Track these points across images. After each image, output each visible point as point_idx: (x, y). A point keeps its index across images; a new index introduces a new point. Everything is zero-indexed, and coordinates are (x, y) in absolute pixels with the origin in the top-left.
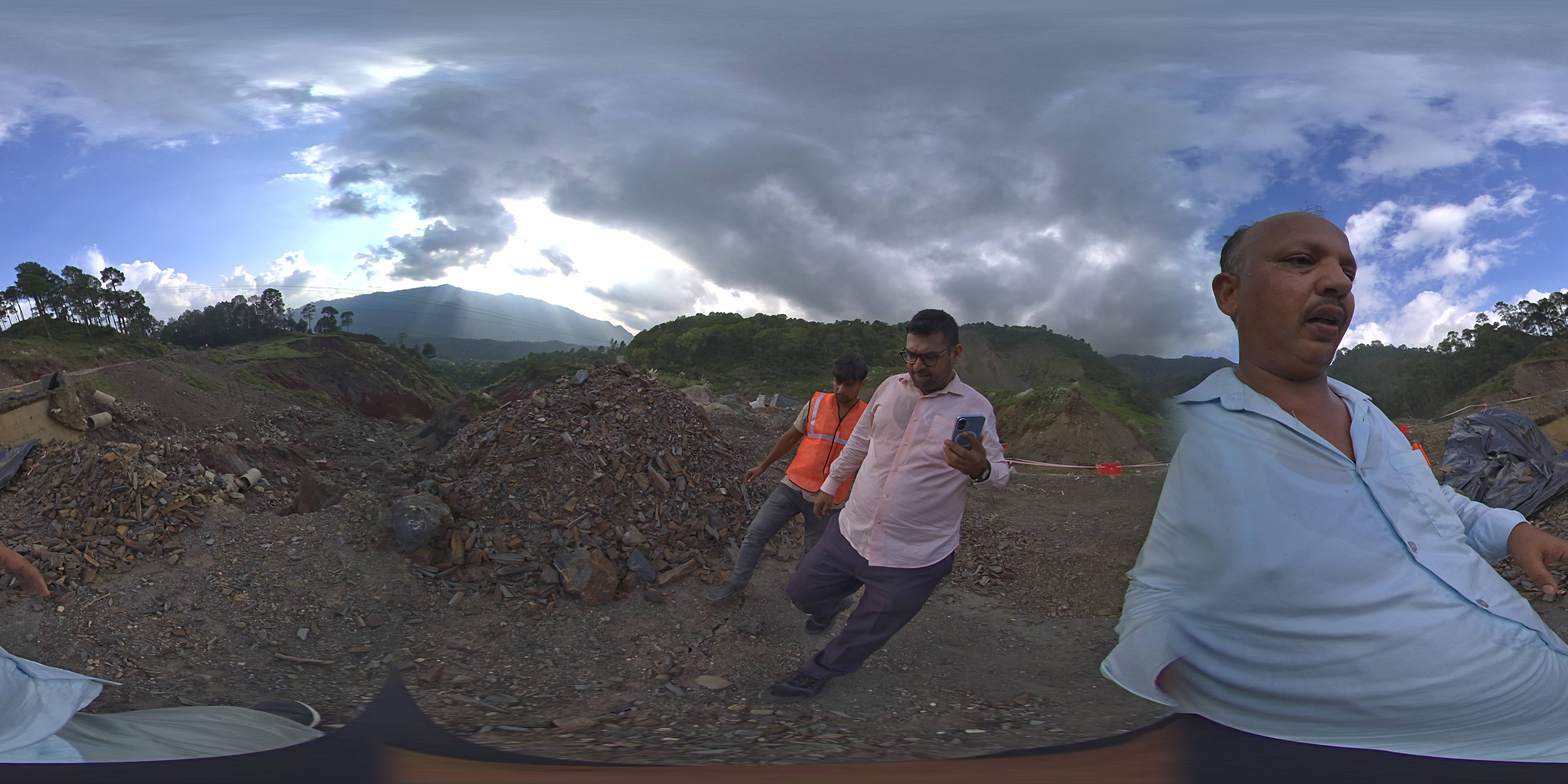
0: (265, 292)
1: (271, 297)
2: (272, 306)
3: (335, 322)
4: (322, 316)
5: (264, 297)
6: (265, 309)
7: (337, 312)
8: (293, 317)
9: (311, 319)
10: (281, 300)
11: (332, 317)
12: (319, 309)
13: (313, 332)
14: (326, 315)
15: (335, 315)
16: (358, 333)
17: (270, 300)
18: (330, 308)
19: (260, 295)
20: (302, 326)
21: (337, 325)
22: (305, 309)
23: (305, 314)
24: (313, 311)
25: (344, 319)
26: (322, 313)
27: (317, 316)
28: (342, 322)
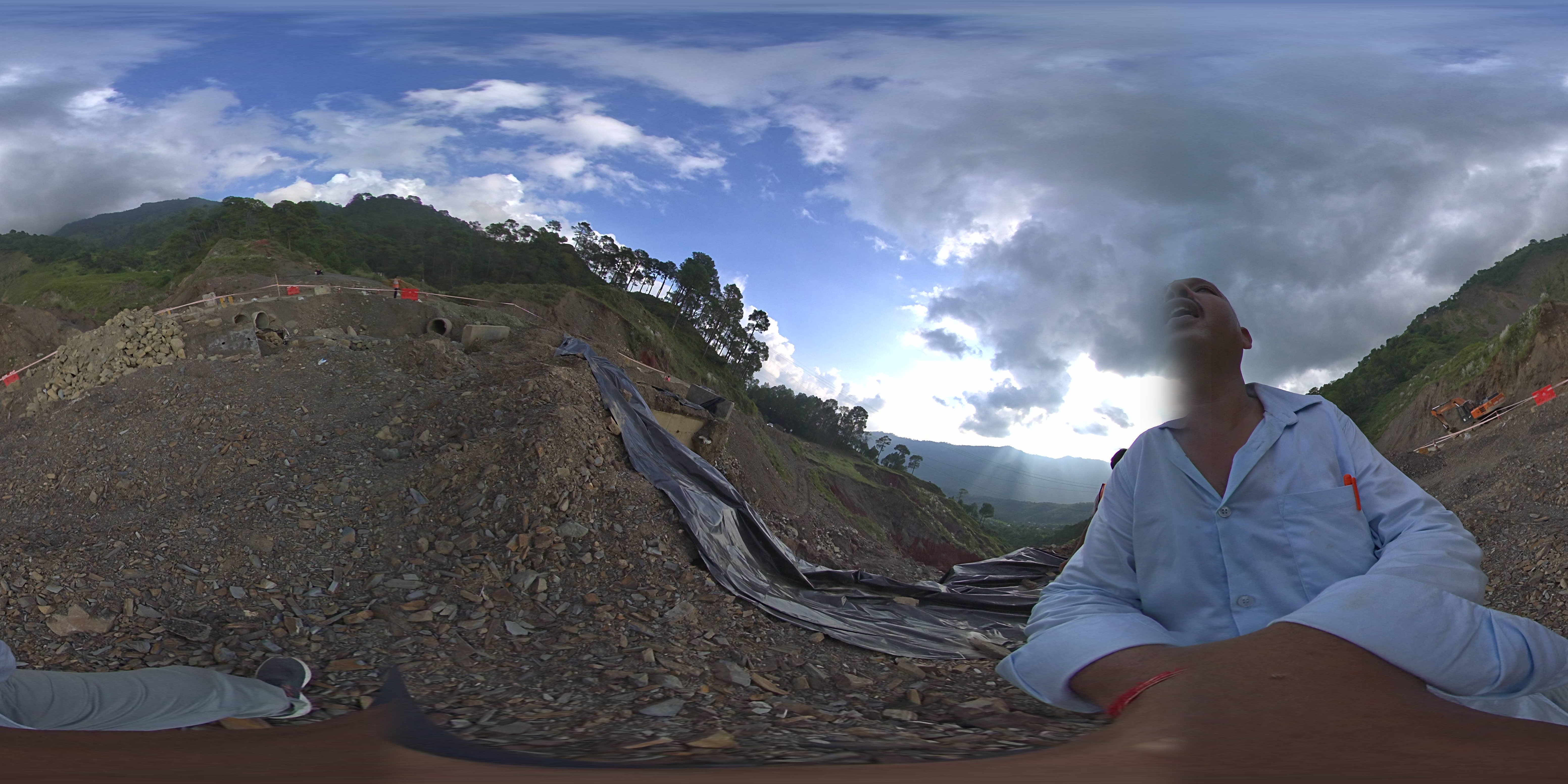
0: (855, 408)
1: (858, 414)
2: (855, 423)
3: (904, 461)
4: (894, 452)
5: (853, 412)
6: (848, 423)
7: (909, 453)
8: (868, 442)
9: (882, 450)
10: (866, 421)
11: (903, 456)
13: (879, 463)
14: (898, 452)
15: (906, 455)
16: (922, 479)
17: (857, 417)
18: (905, 446)
19: (851, 407)
20: (873, 453)
21: (904, 465)
22: (881, 439)
23: (880, 444)
24: (888, 443)
25: (913, 461)
26: (895, 449)
27: (889, 450)
28: (910, 464)
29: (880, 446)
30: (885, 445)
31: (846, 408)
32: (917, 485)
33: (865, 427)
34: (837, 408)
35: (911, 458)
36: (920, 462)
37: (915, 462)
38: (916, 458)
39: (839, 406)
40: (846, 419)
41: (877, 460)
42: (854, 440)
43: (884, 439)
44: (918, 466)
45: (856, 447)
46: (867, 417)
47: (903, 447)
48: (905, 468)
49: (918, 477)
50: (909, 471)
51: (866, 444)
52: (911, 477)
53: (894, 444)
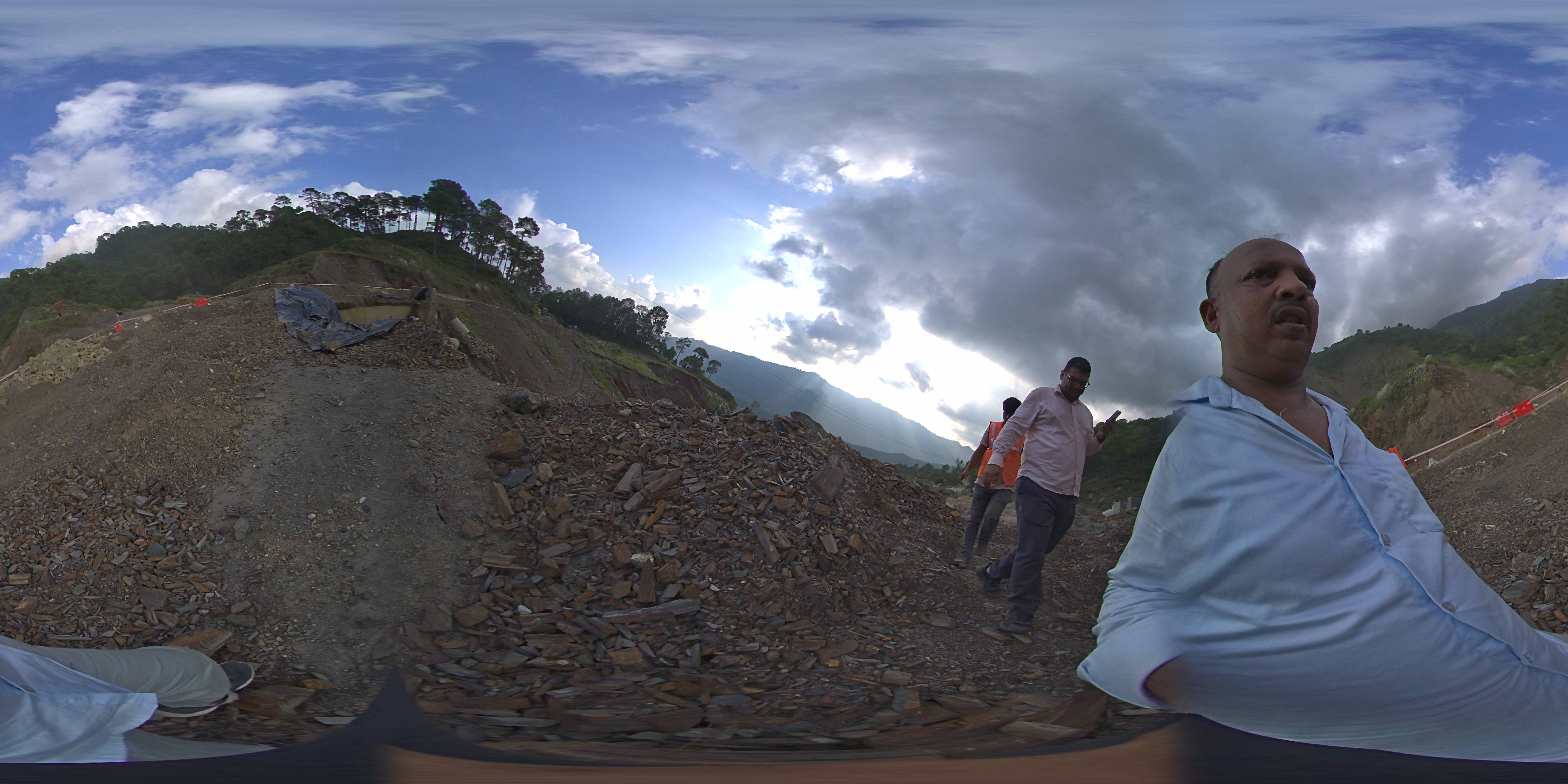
0: (655, 308)
1: (658, 315)
2: (654, 322)
3: (702, 364)
4: (693, 354)
5: (652, 312)
6: (647, 322)
7: (707, 357)
8: (667, 342)
9: (682, 352)
10: (666, 322)
11: (701, 359)
13: (677, 364)
14: (697, 355)
15: (705, 359)
17: (656, 317)
18: (704, 350)
19: (650, 308)
20: (671, 354)
21: (702, 369)
22: (680, 342)
23: (680, 345)
25: (711, 366)
26: (694, 351)
27: (689, 352)
28: (708, 368)
29: (680, 347)
30: (685, 347)
31: (644, 308)
32: (710, 390)
33: (665, 327)
34: (634, 307)
35: (709, 363)
36: (717, 367)
37: (713, 368)
38: (715, 363)
39: (636, 305)
40: (645, 318)
41: (675, 361)
42: (653, 340)
43: (684, 341)
44: (713, 372)
45: (655, 346)
46: (666, 319)
47: (702, 350)
48: (703, 371)
49: (713, 382)
50: (707, 375)
51: (665, 345)
52: (706, 381)
53: (694, 346)
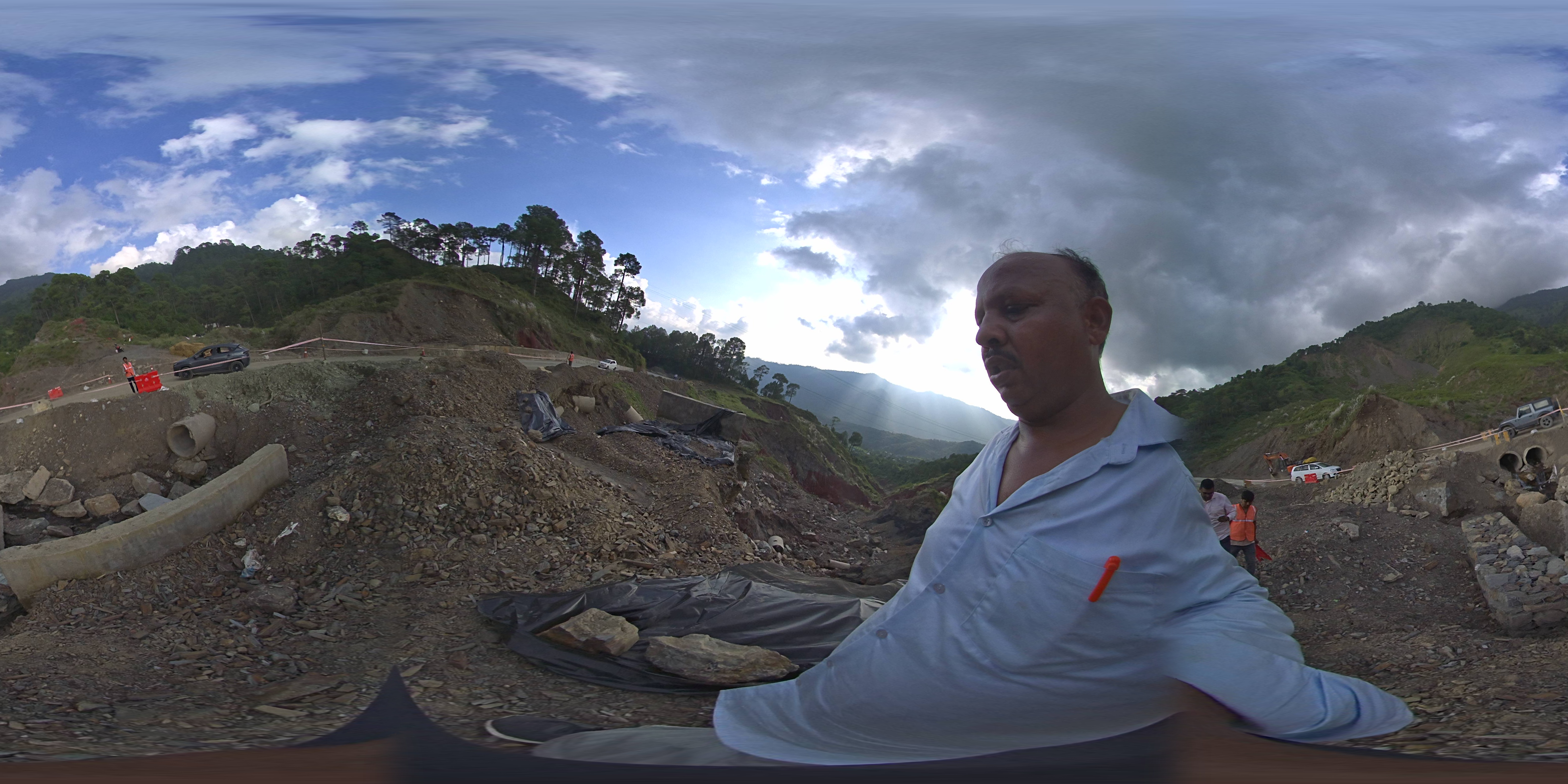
1: (736, 346)
3: (782, 390)
4: (773, 380)
5: (728, 344)
7: (787, 382)
8: (748, 373)
9: (761, 379)
10: (743, 352)
11: (781, 385)
12: (772, 373)
14: (777, 381)
15: (784, 384)
16: (799, 407)
18: (783, 375)
19: (728, 340)
20: (753, 384)
21: (782, 394)
22: (759, 369)
23: (759, 372)
24: (765, 373)
25: (790, 389)
26: (773, 378)
27: (768, 379)
28: (787, 392)
29: (759, 375)
30: (763, 374)
31: (723, 341)
32: (795, 413)
33: (744, 358)
34: (714, 342)
35: (788, 387)
36: (797, 390)
37: (793, 390)
38: (794, 386)
39: (716, 339)
40: (724, 351)
41: (757, 391)
42: (733, 372)
43: (763, 368)
44: (795, 394)
45: (737, 378)
46: (744, 347)
47: (780, 373)
48: (783, 396)
49: (794, 405)
50: (787, 399)
51: (746, 376)
52: (788, 404)
